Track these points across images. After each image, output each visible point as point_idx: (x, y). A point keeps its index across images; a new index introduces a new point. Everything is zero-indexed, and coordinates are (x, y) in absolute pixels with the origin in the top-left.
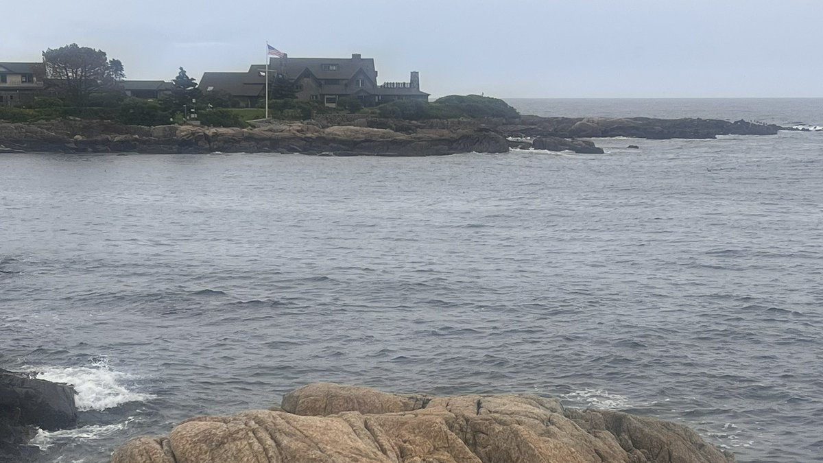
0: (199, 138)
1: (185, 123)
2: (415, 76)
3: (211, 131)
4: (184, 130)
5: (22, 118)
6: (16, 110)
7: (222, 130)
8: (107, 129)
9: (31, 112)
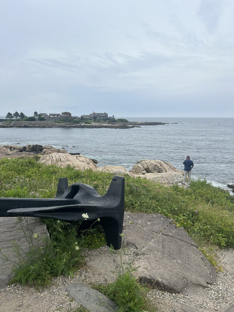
0: (84, 126)
1: (82, 123)
2: (113, 116)
3: (86, 125)
4: (82, 124)
5: (59, 123)
6: (58, 121)
7: (88, 124)
8: (71, 124)
9: (61, 122)
